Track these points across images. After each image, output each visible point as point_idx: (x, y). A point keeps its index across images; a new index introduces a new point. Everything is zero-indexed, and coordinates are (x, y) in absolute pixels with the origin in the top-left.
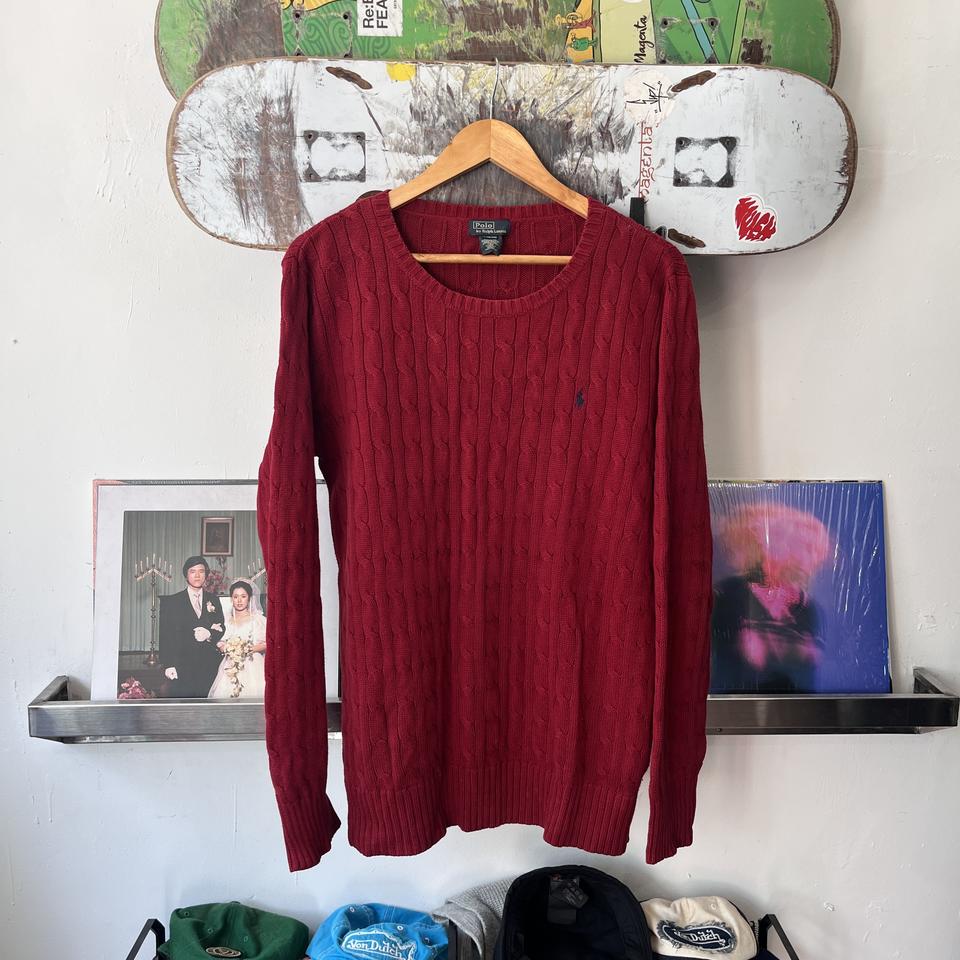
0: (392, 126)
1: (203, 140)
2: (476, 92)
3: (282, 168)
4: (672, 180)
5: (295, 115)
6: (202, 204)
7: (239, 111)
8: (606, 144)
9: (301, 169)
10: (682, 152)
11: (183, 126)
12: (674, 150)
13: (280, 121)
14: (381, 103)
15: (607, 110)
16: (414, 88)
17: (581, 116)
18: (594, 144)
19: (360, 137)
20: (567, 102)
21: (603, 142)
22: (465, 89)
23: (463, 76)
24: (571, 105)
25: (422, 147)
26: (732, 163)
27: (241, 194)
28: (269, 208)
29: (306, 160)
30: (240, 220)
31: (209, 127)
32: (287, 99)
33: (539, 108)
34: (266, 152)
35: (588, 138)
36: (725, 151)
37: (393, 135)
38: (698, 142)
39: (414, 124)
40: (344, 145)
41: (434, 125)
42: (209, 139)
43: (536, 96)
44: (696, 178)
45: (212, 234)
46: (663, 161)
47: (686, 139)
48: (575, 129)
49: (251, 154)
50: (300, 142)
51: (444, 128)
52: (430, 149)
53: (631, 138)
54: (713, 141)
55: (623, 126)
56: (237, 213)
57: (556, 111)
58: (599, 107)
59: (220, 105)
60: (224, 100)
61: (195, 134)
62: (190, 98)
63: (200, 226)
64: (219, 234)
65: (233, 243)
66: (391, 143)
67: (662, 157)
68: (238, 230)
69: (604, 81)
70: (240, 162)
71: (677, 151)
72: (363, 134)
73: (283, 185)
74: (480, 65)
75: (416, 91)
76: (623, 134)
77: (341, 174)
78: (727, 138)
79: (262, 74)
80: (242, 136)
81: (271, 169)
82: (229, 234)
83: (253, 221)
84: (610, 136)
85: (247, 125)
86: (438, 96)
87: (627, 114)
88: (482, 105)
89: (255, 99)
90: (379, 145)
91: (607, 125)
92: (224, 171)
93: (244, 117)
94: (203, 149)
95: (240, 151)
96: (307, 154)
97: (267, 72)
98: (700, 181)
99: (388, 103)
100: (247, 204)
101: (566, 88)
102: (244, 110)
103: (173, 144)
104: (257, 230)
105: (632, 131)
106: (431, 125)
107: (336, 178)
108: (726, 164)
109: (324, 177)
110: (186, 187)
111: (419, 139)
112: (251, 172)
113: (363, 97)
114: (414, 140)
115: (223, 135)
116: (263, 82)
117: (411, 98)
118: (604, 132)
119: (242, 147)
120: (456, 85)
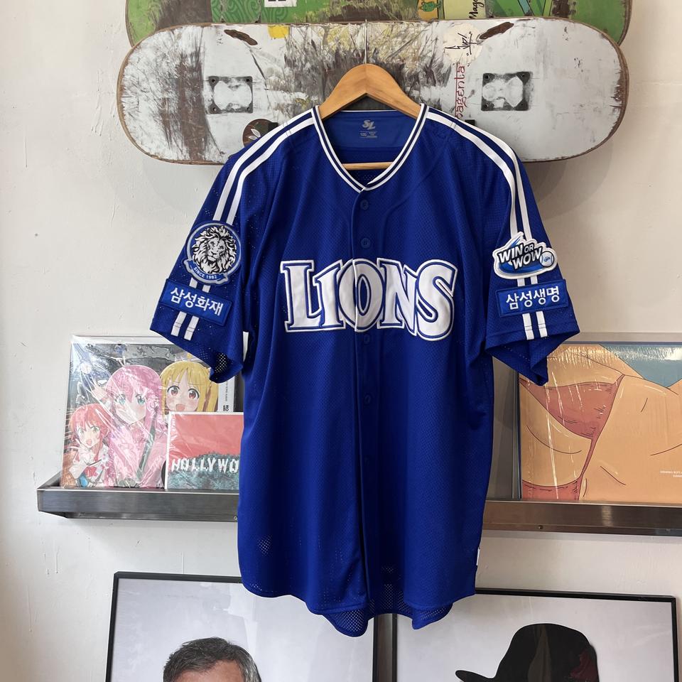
0: (271, 71)
1: (141, 86)
2: (332, 44)
3: (194, 103)
4: (480, 106)
5: (202, 66)
6: (140, 133)
7: (164, 64)
8: (430, 80)
9: (207, 105)
10: (488, 84)
11: (127, 77)
12: (481, 83)
13: (192, 70)
14: (263, 55)
15: (430, 55)
16: (288, 43)
17: (411, 60)
18: (421, 81)
19: (248, 80)
20: (400, 50)
21: (428, 78)
22: (325, 42)
23: (323, 33)
24: (403, 52)
25: (293, 86)
26: (527, 91)
27: (166, 124)
28: (184, 133)
29: (210, 98)
30: (166, 143)
31: (144, 77)
32: (197, 54)
33: (380, 55)
34: (182, 93)
35: (416, 76)
36: (521, 83)
37: (272, 78)
38: (499, 77)
39: (288, 69)
40: (237, 86)
41: (302, 70)
42: (144, 85)
43: (377, 46)
44: (499, 104)
45: (147, 154)
46: (473, 92)
47: (491, 75)
48: (406, 70)
49: (172, 95)
50: (206, 86)
51: (309, 72)
52: (299, 88)
53: (449, 75)
54: (511, 76)
55: (442, 66)
56: (164, 138)
57: (392, 56)
58: (425, 53)
59: (151, 60)
60: (154, 57)
61: (135, 82)
62: (132, 56)
63: (139, 148)
64: (152, 153)
65: (161, 159)
66: (271, 84)
67: (472, 89)
68: (164, 150)
69: (428, 33)
70: (165, 101)
71: (484, 83)
72: (251, 77)
73: (195, 116)
74: (335, 25)
75: (289, 45)
76: (442, 72)
77: (235, 107)
78: (523, 72)
79: (179, 37)
80: (166, 82)
81: (186, 105)
82: (158, 154)
83: (174, 143)
84: (434, 74)
85: (169, 74)
86: (305, 49)
87: (446, 58)
88: (337, 54)
89: (175, 55)
90: (262, 86)
91: (430, 66)
92: (154, 107)
93: (167, 68)
94: (140, 93)
95: (166, 93)
96: (210, 93)
97: (183, 36)
98: (502, 106)
99: (269, 55)
100: (170, 131)
101: (400, 39)
102: (168, 63)
103: (121, 89)
104: (177, 150)
105: (450, 70)
106: (299, 69)
107: (232, 111)
108: (521, 92)
109: (223, 110)
110: (130, 120)
111: (291, 81)
112: (172, 108)
113: (251, 51)
114: (288, 81)
115: (153, 82)
116: (180, 42)
117: (285, 50)
118: (428, 71)
119: (167, 90)
120: (318, 40)
